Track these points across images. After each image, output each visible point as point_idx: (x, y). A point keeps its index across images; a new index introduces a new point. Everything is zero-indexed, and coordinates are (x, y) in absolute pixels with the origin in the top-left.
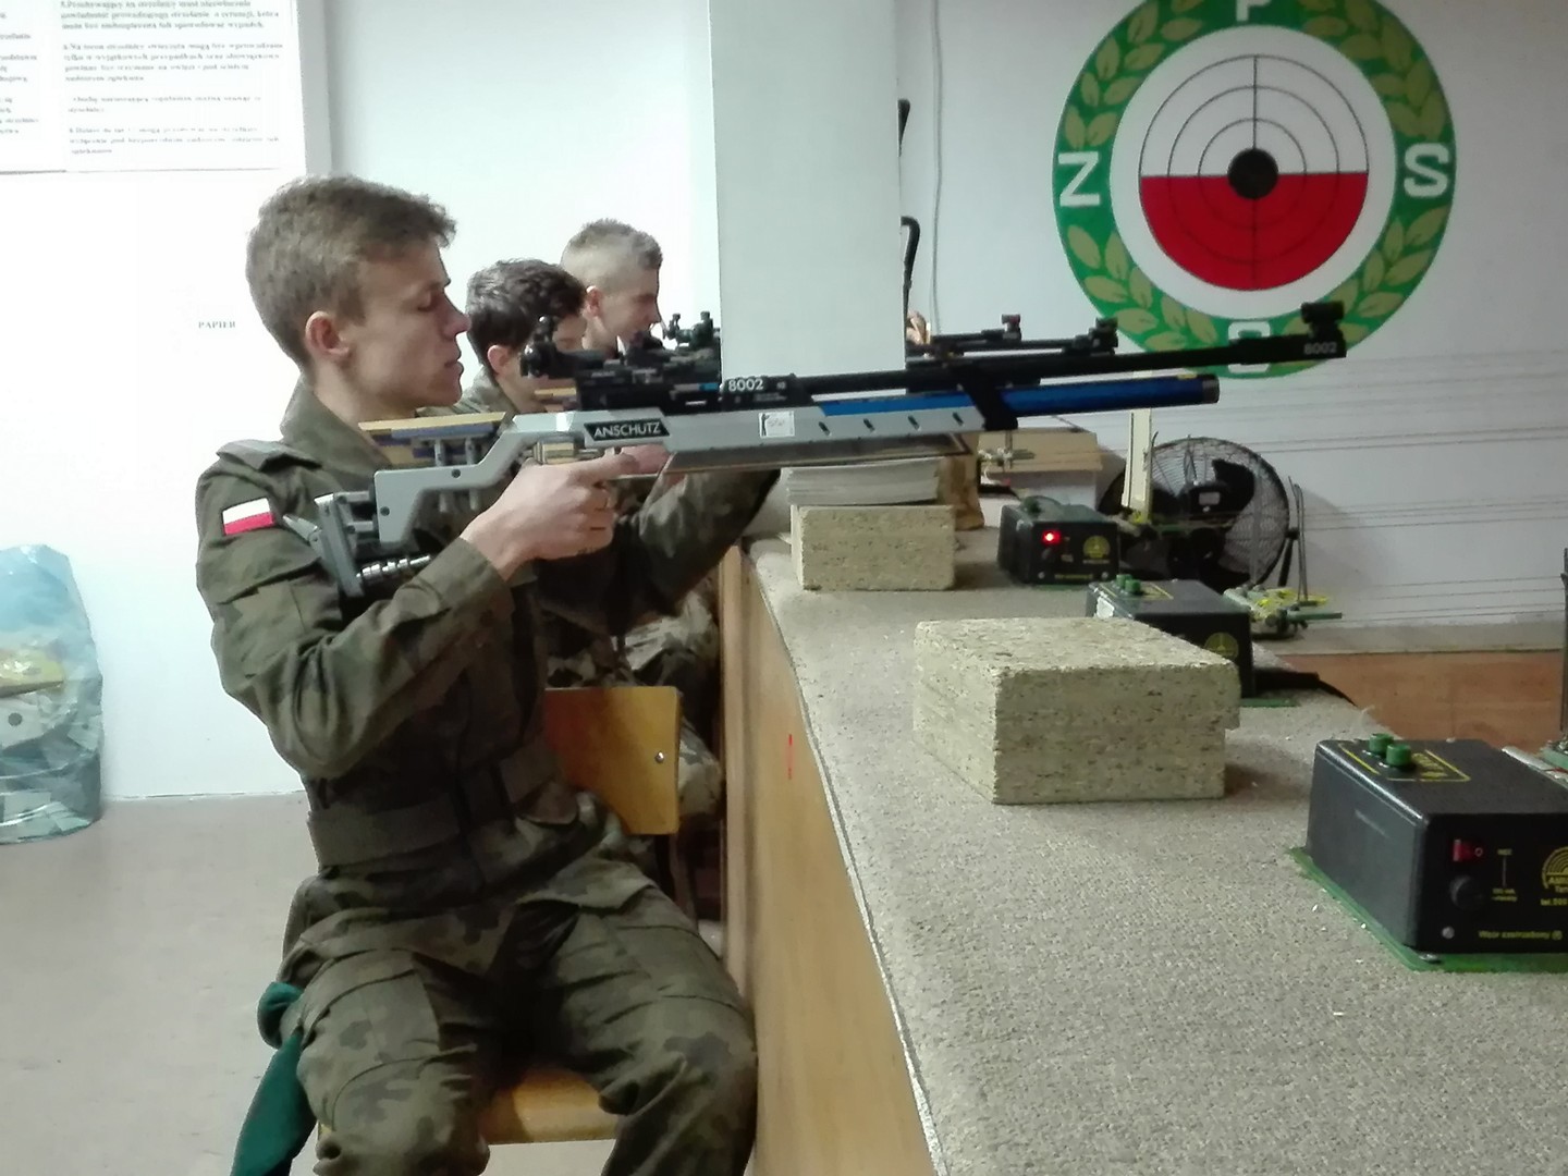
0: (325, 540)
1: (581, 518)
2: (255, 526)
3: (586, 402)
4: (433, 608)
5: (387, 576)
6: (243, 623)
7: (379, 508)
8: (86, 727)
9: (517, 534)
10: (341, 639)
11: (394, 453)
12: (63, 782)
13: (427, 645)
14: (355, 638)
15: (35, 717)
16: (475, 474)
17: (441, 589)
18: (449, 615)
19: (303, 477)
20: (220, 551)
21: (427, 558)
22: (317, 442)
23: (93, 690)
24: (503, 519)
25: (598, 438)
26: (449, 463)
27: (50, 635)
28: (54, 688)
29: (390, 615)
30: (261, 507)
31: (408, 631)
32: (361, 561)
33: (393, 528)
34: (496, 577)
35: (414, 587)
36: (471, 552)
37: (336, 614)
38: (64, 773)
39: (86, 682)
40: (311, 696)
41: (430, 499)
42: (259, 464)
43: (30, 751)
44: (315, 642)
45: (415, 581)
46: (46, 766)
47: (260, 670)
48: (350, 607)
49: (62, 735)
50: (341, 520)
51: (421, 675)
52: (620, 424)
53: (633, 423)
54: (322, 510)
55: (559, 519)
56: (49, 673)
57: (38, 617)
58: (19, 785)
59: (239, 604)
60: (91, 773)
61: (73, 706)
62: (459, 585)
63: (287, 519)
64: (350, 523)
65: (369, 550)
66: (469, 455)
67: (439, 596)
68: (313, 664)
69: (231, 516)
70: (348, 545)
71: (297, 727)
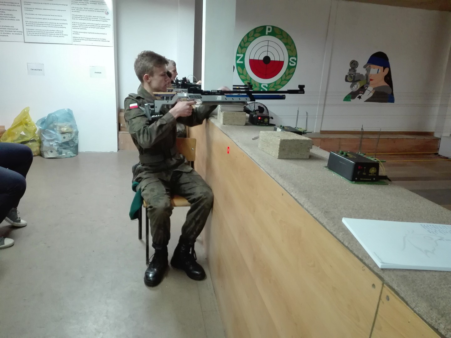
0: (146, 112)
1: (188, 111)
2: (135, 107)
3: (189, 92)
4: (165, 123)
5: (156, 118)
6: (133, 123)
7: (155, 106)
8: (76, 139)
9: (178, 112)
10: (151, 126)
11: (157, 98)
12: (72, 148)
13: (164, 129)
14: (153, 127)
15: (68, 137)
16: (171, 102)
17: (166, 120)
18: (167, 124)
19: (142, 100)
20: (128, 111)
21: (162, 115)
22: (144, 95)
23: (77, 133)
24: (175, 110)
25: (191, 98)
26: (166, 100)
27: (70, 124)
28: (71, 133)
29: (158, 123)
30: (136, 104)
31: (161, 126)
32: (151, 115)
33: (157, 110)
34: (174, 118)
35: (162, 119)
36: (171, 114)
37: (148, 123)
38: (72, 147)
39: (76, 132)
40: (145, 135)
41: (163, 106)
42: (136, 98)
43: (67, 143)
44: (146, 127)
45: (162, 118)
46: (69, 146)
47: (137, 130)
48: (151, 122)
49: (72, 140)
50: (148, 107)
51: (163, 133)
52: (194, 96)
53: (197, 96)
54: (146, 106)
55: (184, 111)
56: (70, 130)
57: (67, 120)
58: (65, 149)
59: (133, 120)
60: (77, 147)
61: (74, 136)
62: (169, 119)
63: (140, 107)
64: (150, 108)
65: (153, 113)
66: (170, 99)
67: (166, 121)
68: (146, 130)
69: (131, 105)
70: (150, 112)
71: (143, 140)
